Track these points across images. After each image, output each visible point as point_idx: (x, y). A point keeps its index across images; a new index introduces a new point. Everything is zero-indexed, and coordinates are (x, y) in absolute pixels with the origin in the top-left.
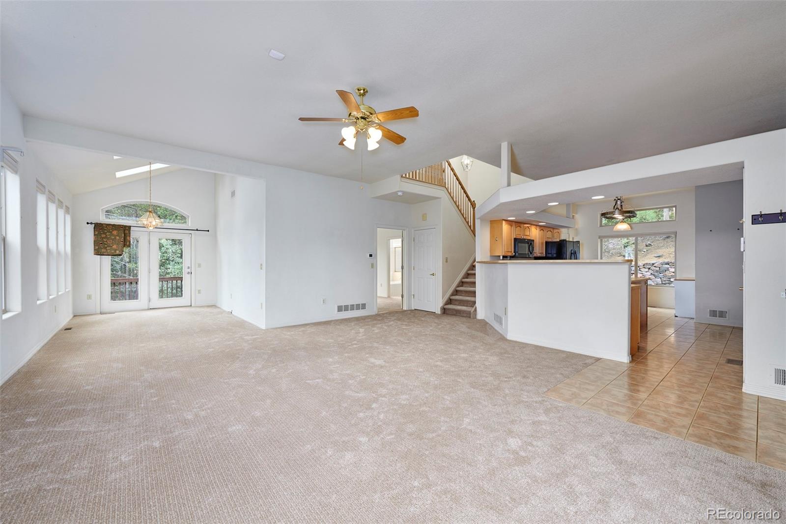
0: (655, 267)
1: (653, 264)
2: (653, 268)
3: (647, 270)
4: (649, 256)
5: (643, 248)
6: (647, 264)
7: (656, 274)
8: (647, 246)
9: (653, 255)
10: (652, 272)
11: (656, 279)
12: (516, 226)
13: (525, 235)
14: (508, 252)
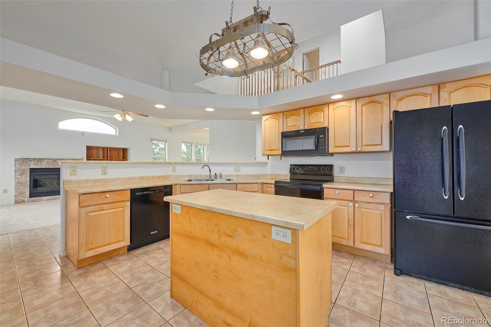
12: (285, 116)
13: (310, 123)
14: (271, 150)
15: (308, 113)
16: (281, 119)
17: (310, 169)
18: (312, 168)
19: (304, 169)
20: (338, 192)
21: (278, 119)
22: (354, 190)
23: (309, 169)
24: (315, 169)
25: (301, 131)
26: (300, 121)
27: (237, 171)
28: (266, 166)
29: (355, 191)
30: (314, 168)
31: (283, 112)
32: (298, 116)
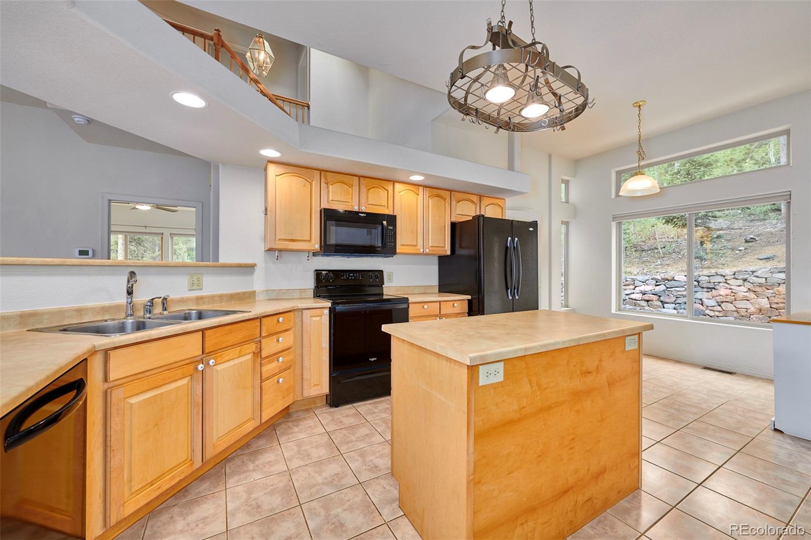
0: (757, 277)
1: (753, 272)
2: (752, 279)
3: (740, 282)
4: (748, 258)
5: (739, 246)
6: (739, 271)
7: (758, 289)
8: (747, 241)
9: (757, 257)
10: (751, 286)
11: (760, 300)
12: (326, 179)
13: (369, 204)
14: (293, 240)
15: (366, 188)
16: (315, 184)
17: (353, 278)
18: (355, 275)
19: (342, 278)
20: (426, 307)
21: (310, 181)
22: (440, 302)
23: (350, 278)
24: (359, 277)
25: (360, 214)
26: (352, 195)
27: (194, 288)
28: (252, 273)
29: (442, 303)
30: (359, 275)
31: (321, 171)
32: (350, 187)
